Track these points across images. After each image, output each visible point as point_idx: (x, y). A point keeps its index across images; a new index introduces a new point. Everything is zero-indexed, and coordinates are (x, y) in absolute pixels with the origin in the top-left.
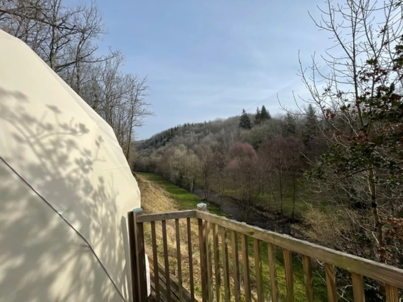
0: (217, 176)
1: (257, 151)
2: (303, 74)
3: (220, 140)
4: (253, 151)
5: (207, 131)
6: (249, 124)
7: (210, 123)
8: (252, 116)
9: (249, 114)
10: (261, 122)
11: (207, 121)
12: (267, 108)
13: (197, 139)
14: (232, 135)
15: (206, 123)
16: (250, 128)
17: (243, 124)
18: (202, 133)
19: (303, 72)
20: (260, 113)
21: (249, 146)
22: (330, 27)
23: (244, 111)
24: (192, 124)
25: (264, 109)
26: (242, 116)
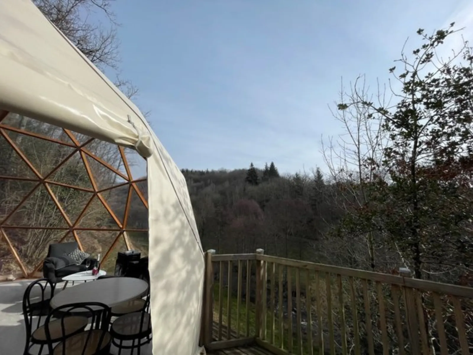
0: (216, 236)
1: (264, 210)
2: (324, 152)
3: (222, 193)
4: (260, 210)
5: (209, 181)
6: (257, 179)
7: (213, 172)
8: (259, 171)
9: (257, 169)
10: (269, 179)
11: (210, 170)
12: (276, 166)
13: (195, 189)
14: (237, 190)
15: (208, 172)
16: (257, 184)
17: (250, 179)
18: (202, 183)
19: (324, 150)
20: (269, 169)
21: (255, 204)
22: (342, 119)
23: (252, 165)
24: (192, 171)
25: (272, 165)
26: (249, 170)
